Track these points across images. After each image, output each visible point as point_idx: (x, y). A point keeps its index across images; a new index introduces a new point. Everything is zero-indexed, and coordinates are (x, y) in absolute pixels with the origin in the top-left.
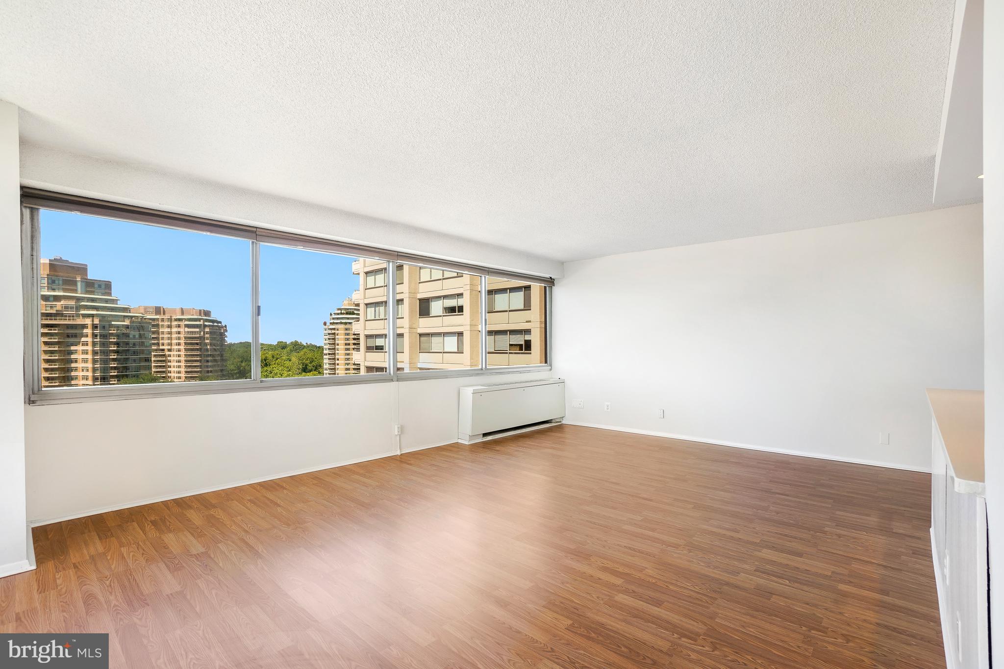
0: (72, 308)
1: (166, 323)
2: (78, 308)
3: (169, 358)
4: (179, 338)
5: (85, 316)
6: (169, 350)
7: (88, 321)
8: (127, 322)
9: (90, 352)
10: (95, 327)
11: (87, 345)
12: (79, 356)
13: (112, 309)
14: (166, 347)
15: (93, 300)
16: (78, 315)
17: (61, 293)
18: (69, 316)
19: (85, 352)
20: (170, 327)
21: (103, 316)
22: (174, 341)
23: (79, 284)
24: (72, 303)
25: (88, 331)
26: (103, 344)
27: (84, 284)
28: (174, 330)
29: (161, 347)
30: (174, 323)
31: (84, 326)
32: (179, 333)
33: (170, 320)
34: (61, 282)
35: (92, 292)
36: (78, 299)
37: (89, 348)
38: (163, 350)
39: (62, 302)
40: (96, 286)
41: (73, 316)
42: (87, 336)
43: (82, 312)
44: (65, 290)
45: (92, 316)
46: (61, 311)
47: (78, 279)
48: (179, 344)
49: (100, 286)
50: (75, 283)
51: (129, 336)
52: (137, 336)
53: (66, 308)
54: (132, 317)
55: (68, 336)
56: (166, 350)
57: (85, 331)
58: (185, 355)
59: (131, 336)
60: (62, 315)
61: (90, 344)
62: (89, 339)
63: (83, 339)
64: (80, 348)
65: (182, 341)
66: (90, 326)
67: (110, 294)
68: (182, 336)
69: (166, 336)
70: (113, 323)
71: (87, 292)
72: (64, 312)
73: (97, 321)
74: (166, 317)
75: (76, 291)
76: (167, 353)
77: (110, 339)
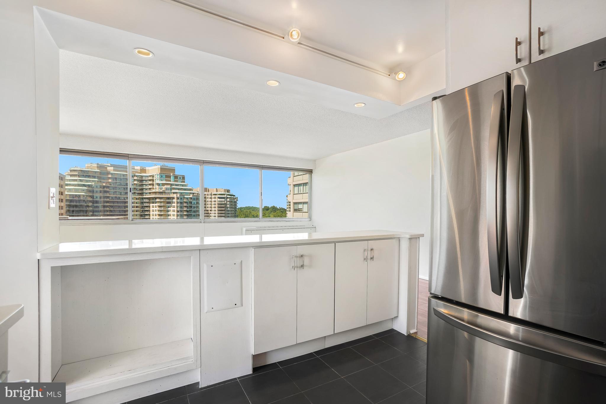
0: (169, 189)
1: (209, 196)
2: (171, 189)
3: (210, 215)
4: (215, 204)
5: (174, 193)
6: (211, 211)
7: (175, 196)
8: (191, 196)
9: (176, 211)
10: (178, 198)
11: (174, 207)
12: (171, 213)
13: (185, 190)
14: (209, 209)
15: (177, 185)
16: (171, 193)
17: (165, 182)
18: (168, 193)
19: (174, 211)
20: (211, 198)
21: (181, 193)
22: (213, 206)
23: (172, 177)
24: (169, 187)
25: (175, 200)
26: (181, 207)
27: (174, 177)
28: (213, 200)
29: (207, 209)
30: (213, 196)
31: (173, 198)
32: (215, 201)
33: (211, 195)
34: (165, 177)
35: (177, 181)
36: (171, 185)
37: (175, 209)
38: (208, 210)
39: (165, 186)
40: (179, 178)
41: (169, 193)
42: (174, 203)
43: (173, 191)
44: (166, 180)
45: (176, 193)
46: (165, 191)
47: (172, 175)
48: (215, 207)
49: (180, 178)
50: (170, 177)
51: (192, 203)
52: (195, 203)
53: (167, 189)
54: (193, 193)
55: (167, 203)
56: (209, 211)
57: (174, 200)
58: (218, 213)
59: (193, 203)
60: (165, 193)
61: (176, 207)
62: (175, 205)
63: (173, 204)
64: (172, 209)
65: (216, 206)
66: (176, 198)
67: (184, 182)
68: (216, 203)
69: (209, 203)
70: (185, 196)
71: (175, 181)
72: (166, 191)
73: (178, 196)
74: (210, 193)
75: (170, 181)
76: (210, 212)
77: (184, 204)
